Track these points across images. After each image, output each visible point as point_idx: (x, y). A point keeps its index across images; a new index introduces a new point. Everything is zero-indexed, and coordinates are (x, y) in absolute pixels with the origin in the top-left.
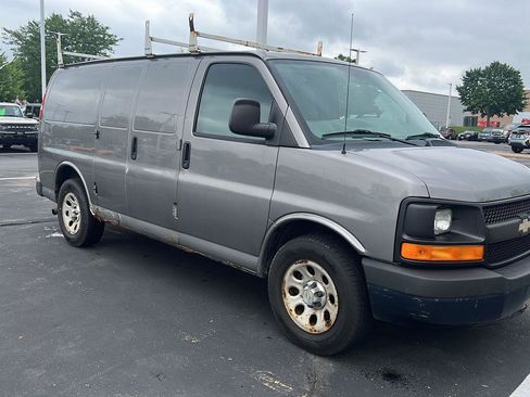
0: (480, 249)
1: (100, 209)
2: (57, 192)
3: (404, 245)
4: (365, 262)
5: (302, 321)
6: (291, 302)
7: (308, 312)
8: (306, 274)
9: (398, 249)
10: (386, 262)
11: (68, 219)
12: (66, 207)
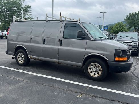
3: (116, 58)
4: (108, 62)
5: (92, 74)
6: (90, 71)
8: (94, 65)
9: (115, 59)
10: (112, 61)
11: (19, 59)
12: (18, 56)
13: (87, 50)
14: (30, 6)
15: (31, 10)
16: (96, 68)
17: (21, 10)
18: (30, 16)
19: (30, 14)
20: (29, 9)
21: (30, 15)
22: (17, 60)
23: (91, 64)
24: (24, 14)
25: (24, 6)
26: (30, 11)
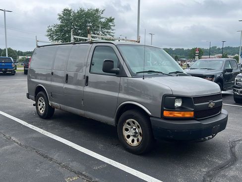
0: (192, 113)
1: (53, 103)
2: (35, 97)
3: (164, 112)
4: (151, 118)
5: (129, 141)
6: (126, 134)
7: (131, 138)
8: (132, 124)
9: (162, 113)
10: (158, 118)
11: (39, 107)
12: (39, 102)
13: (121, 95)
14: (113, 19)
15: (114, 26)
16: (135, 129)
17: (98, 27)
18: (113, 36)
19: (112, 32)
20: (111, 24)
21: (112, 34)
22: (37, 108)
23: (127, 121)
24: (103, 33)
25: (103, 20)
26: (112, 27)
